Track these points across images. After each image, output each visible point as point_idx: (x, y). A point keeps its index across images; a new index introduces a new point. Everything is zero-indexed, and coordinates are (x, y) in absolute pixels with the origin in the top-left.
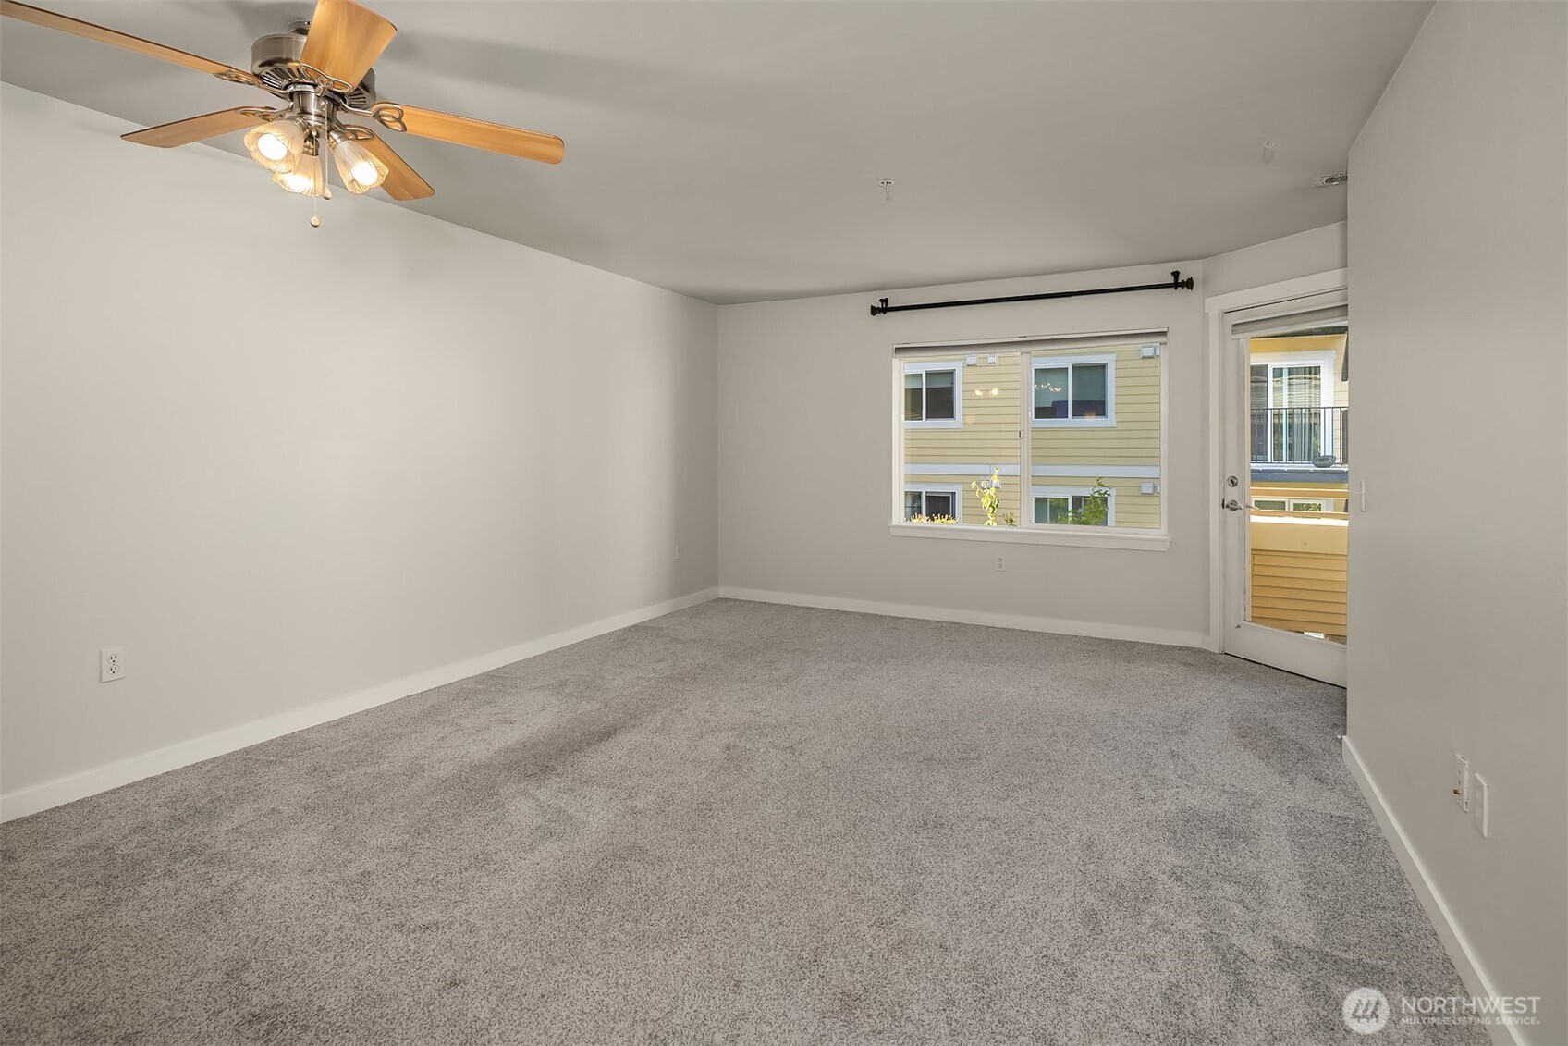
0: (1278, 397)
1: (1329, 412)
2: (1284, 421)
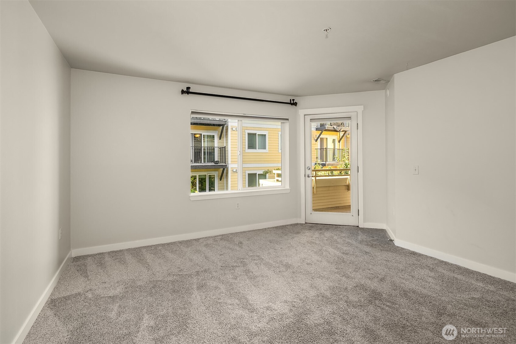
0: (205, 144)
1: (216, 148)
2: (206, 151)
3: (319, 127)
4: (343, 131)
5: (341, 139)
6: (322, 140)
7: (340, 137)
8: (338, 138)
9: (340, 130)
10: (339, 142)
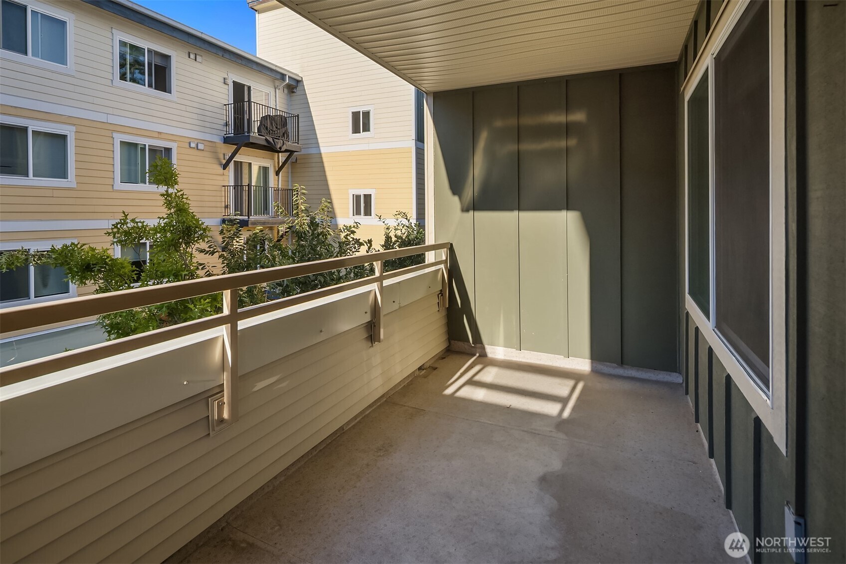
3: (233, 135)
4: (286, 151)
5: (280, 169)
6: (239, 166)
7: (278, 162)
8: (274, 166)
9: (280, 148)
10: (277, 173)
